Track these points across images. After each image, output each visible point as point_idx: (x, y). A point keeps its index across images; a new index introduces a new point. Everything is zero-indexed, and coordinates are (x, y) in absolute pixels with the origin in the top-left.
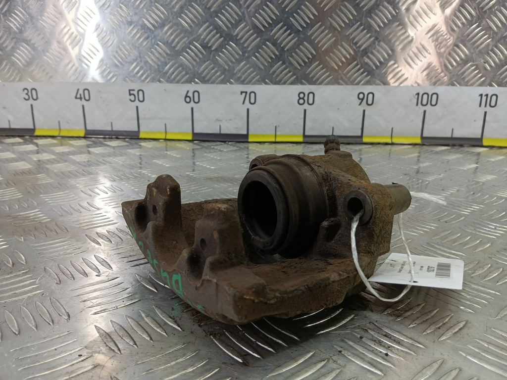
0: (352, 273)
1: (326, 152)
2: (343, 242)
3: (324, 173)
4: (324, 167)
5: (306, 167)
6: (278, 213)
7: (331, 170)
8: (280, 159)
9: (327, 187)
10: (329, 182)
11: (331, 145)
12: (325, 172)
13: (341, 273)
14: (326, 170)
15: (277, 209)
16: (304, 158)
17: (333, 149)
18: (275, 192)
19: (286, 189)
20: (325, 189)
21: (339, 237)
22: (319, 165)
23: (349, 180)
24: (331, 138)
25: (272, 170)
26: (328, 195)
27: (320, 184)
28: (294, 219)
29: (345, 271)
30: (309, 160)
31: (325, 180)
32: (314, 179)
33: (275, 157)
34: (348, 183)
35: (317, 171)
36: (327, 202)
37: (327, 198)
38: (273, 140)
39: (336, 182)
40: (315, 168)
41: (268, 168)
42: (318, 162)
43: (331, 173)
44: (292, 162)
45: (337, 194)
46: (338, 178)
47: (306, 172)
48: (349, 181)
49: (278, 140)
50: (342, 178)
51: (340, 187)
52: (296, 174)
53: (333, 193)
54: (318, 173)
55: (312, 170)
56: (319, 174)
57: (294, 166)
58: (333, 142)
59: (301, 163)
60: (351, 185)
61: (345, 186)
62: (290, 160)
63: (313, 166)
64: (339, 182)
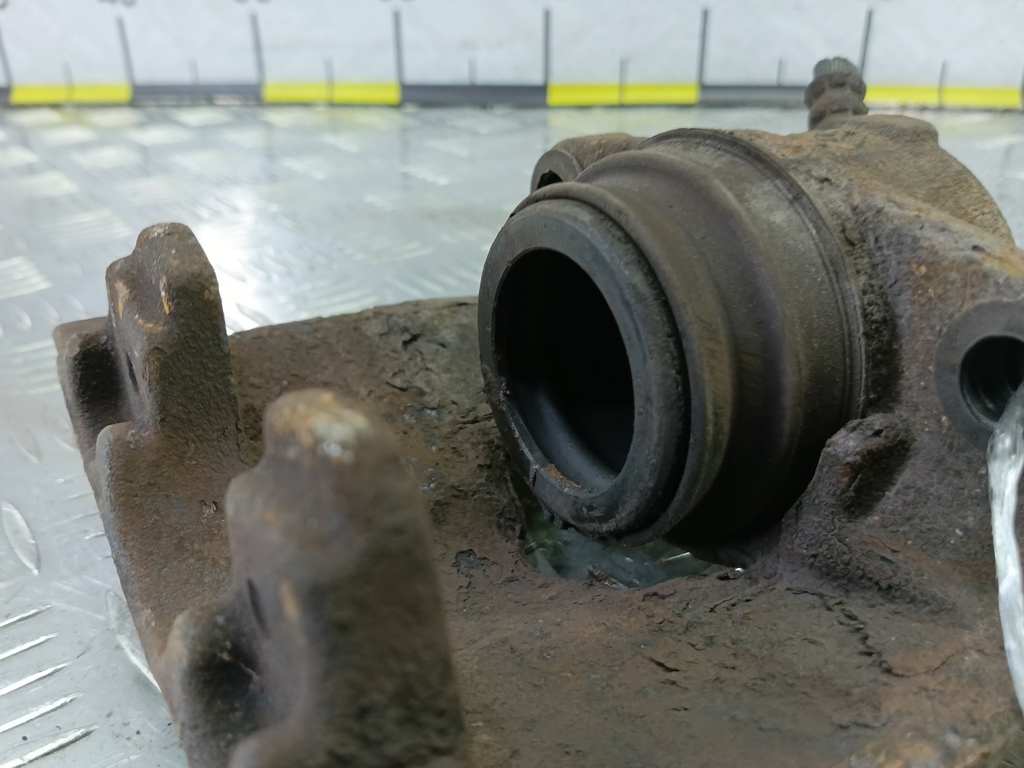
0: (1002, 731)
1: (816, 121)
2: (925, 526)
3: (849, 212)
4: (845, 183)
5: (767, 186)
6: (638, 402)
7: (879, 200)
8: (650, 151)
9: (863, 279)
10: (870, 255)
11: (836, 95)
12: (854, 209)
13: (952, 739)
14: (857, 200)
15: (636, 381)
16: (758, 143)
17: (842, 110)
18: (627, 304)
19: (679, 295)
20: (854, 286)
21: (905, 503)
22: (823, 173)
23: (975, 248)
24: (835, 68)
25: (616, 201)
26: (865, 316)
27: (833, 267)
28: (710, 428)
29: (973, 730)
30: (777, 153)
31: (852, 244)
32: (804, 240)
33: (627, 143)
34: (971, 262)
35: (819, 203)
36: (861, 344)
37: (860, 328)
38: (613, 97)
39: (907, 255)
40: (811, 188)
41: (601, 191)
42: (817, 161)
43: (879, 211)
44: (702, 160)
45: (905, 308)
46: (915, 239)
47: (770, 210)
48: (976, 255)
49: (631, 97)
50: (940, 240)
51: (927, 277)
52: (723, 219)
53: (886, 304)
54: (824, 211)
55: (797, 197)
56: (829, 220)
57: (717, 183)
58: (841, 85)
59: (745, 168)
60: (986, 276)
61: (954, 275)
62: (692, 155)
63: (799, 179)
64: (924, 254)
